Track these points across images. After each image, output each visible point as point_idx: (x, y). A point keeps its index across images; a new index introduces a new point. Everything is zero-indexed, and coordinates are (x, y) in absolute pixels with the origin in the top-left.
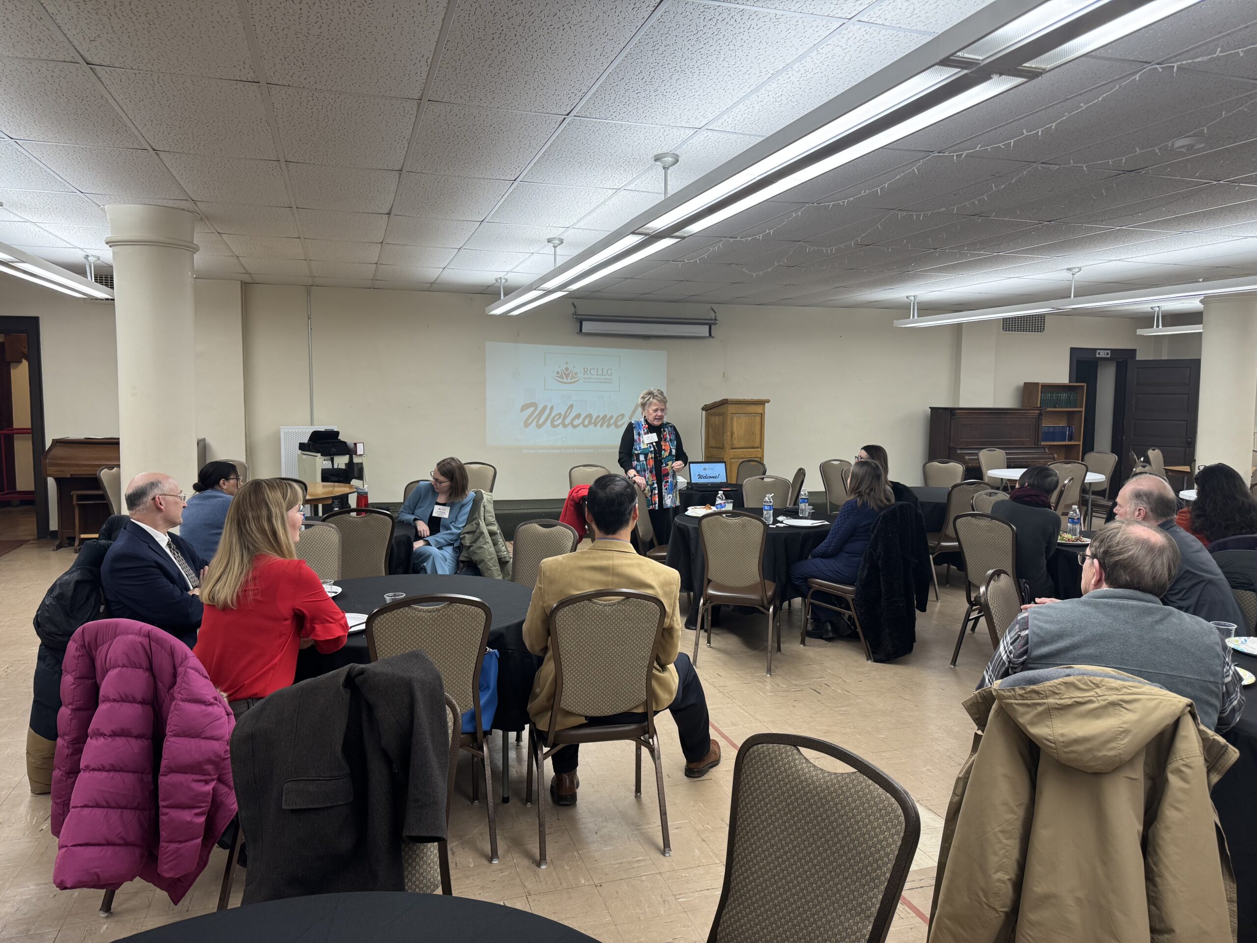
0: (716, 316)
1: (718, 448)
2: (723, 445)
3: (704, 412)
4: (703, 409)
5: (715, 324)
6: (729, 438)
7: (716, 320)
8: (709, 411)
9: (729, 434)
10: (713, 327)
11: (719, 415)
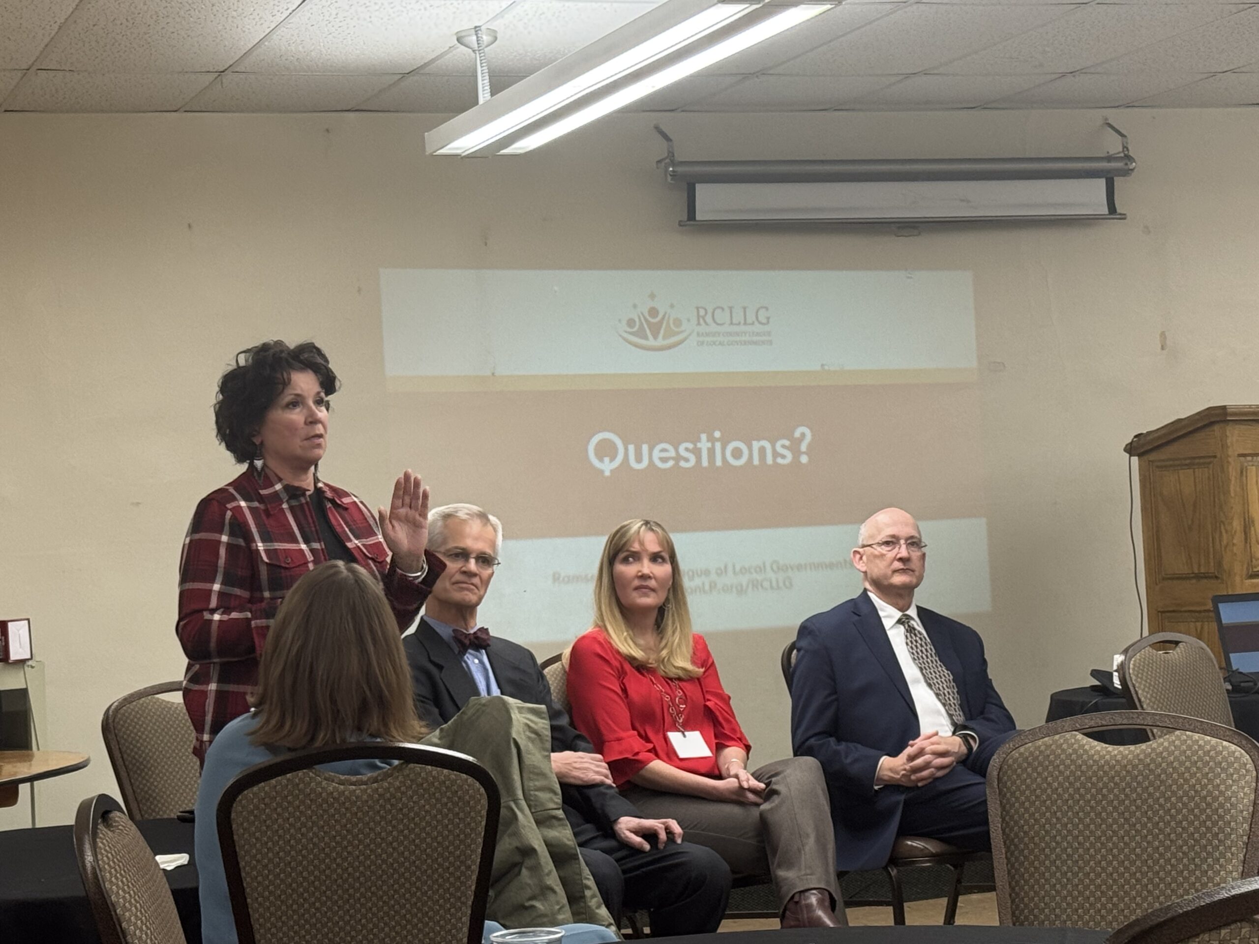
0: (1125, 148)
1: (1199, 577)
2: (1219, 564)
3: (1135, 460)
4: (1130, 449)
5: (1126, 172)
6: (1238, 539)
7: (1128, 158)
8: (1153, 456)
9: (1237, 525)
10: (1118, 182)
11: (1192, 463)
